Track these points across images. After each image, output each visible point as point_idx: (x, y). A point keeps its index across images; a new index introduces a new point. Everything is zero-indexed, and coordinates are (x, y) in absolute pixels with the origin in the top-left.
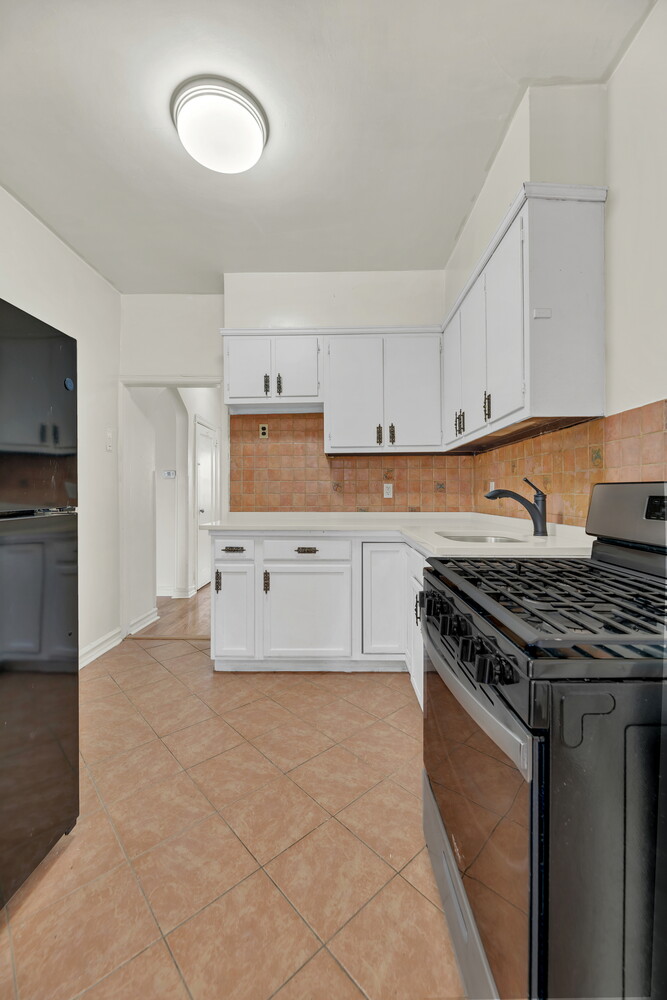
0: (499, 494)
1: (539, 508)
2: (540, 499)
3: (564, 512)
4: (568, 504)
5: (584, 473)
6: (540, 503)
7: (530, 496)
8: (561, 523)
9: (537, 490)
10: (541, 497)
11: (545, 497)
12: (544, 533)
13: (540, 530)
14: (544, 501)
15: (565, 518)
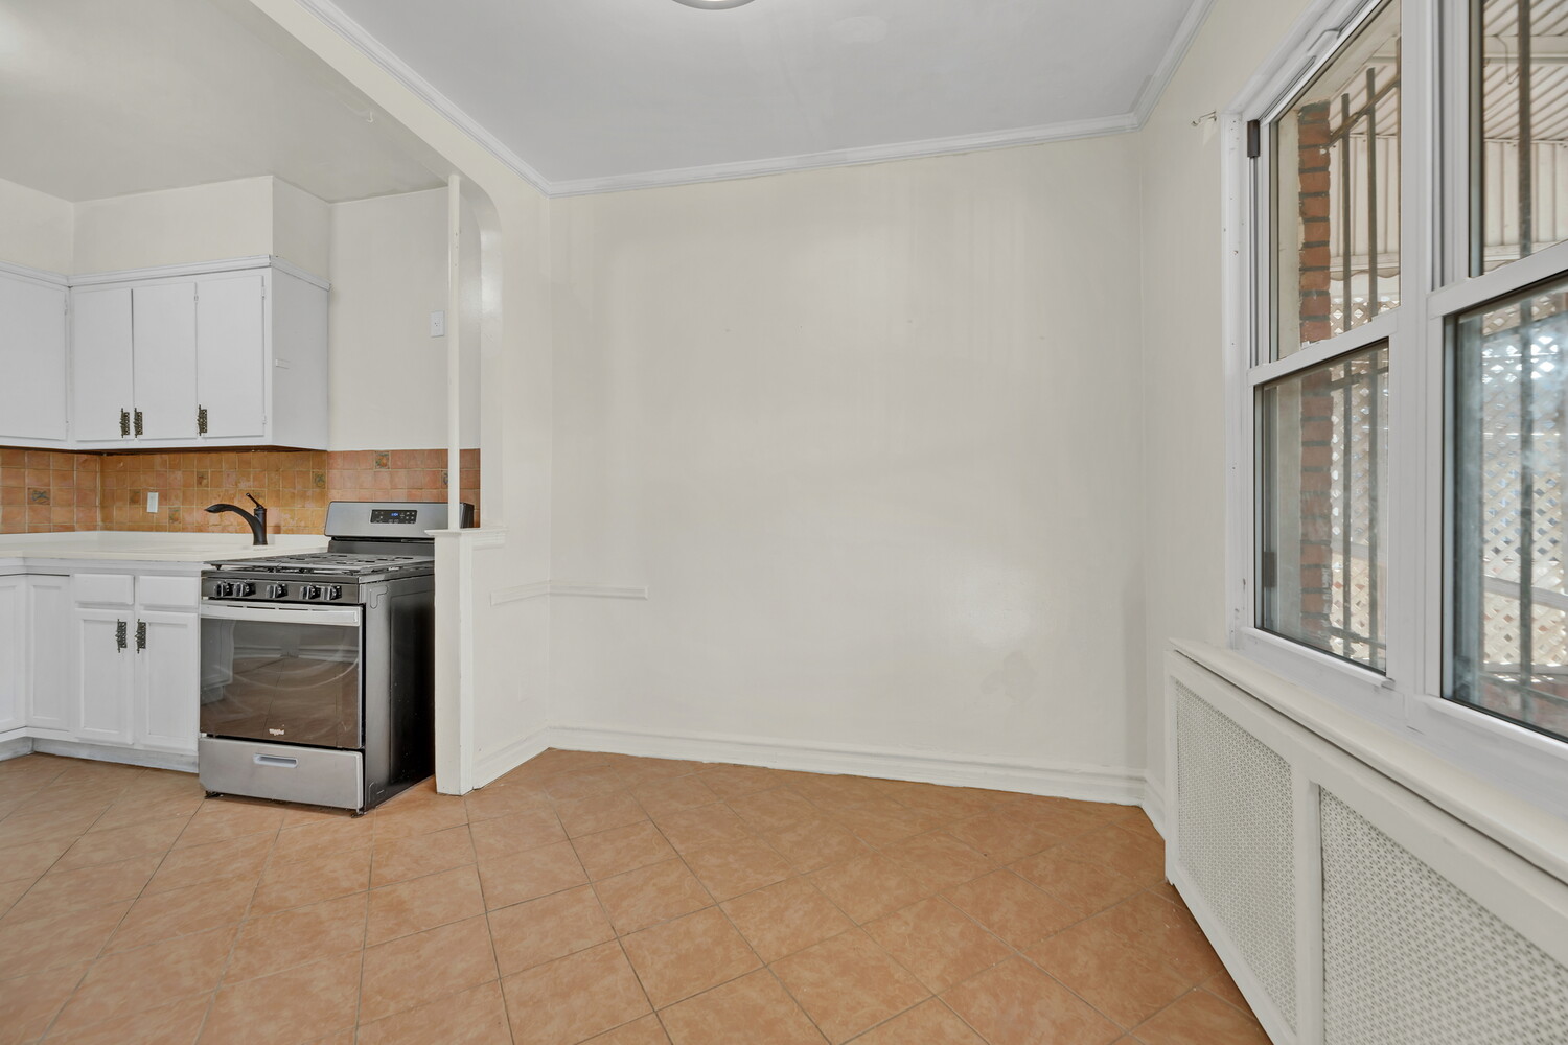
0: (220, 508)
1: (260, 520)
2: (261, 512)
3: (283, 524)
4: (288, 516)
5: (305, 492)
6: (261, 516)
7: (251, 509)
8: (279, 533)
9: (258, 505)
10: (262, 511)
11: (265, 510)
12: (265, 543)
13: (260, 539)
14: (265, 514)
15: (283, 528)
